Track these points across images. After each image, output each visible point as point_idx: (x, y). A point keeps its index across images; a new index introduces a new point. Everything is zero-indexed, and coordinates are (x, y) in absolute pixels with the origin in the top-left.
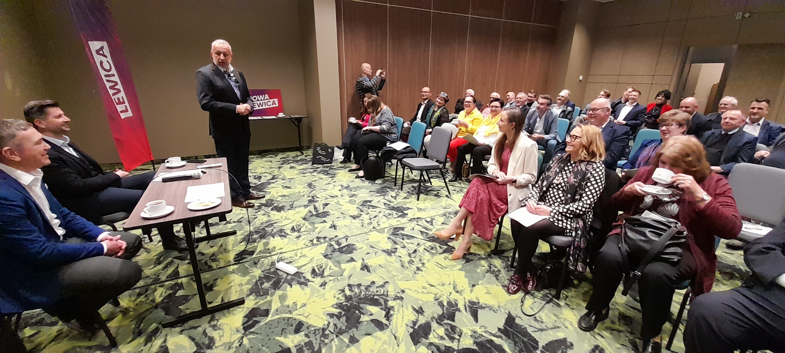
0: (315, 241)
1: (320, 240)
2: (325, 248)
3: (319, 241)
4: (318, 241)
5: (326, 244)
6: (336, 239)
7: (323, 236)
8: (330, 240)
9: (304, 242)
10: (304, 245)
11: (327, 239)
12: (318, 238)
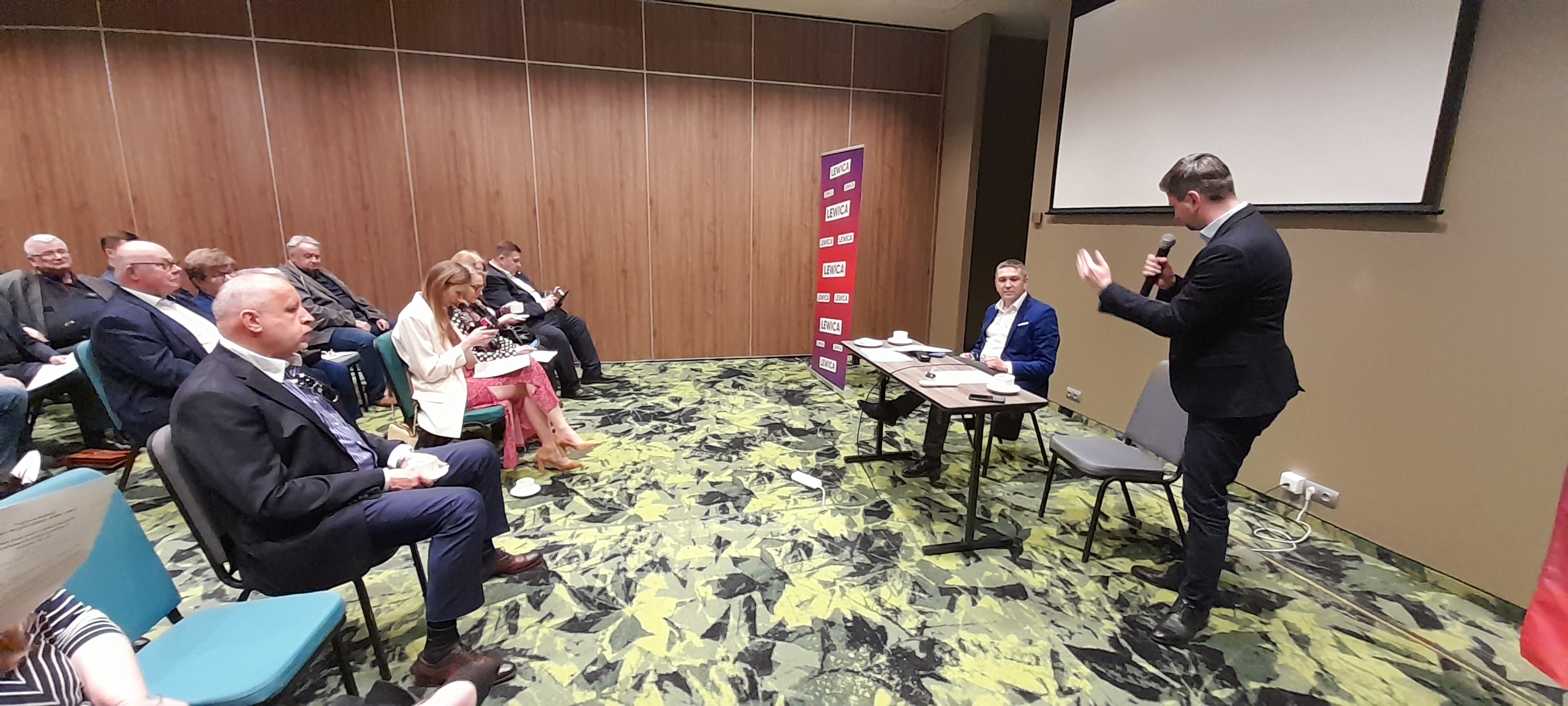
0: (764, 518)
1: (755, 520)
2: (750, 505)
3: (757, 517)
4: (759, 518)
5: (745, 511)
6: (726, 517)
7: (748, 525)
8: (737, 517)
9: (783, 521)
10: (783, 515)
11: (741, 519)
12: (758, 524)
